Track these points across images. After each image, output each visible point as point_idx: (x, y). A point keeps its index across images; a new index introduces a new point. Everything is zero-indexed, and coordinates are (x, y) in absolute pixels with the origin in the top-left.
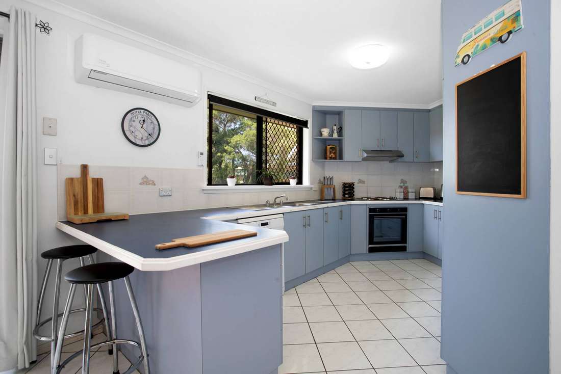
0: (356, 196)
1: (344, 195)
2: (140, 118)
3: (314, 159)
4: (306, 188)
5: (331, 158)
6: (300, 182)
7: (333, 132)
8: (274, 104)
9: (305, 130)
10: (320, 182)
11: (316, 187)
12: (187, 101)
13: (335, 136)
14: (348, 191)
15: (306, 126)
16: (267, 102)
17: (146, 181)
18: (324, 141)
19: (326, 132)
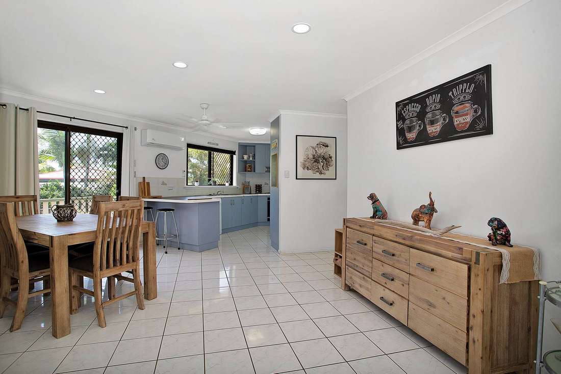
0: (263, 192)
1: (256, 192)
2: (161, 157)
3: (239, 171)
4: (235, 187)
5: (249, 171)
6: (231, 184)
7: (250, 157)
8: (217, 144)
9: (234, 156)
10: (243, 184)
11: (241, 187)
12: (180, 149)
13: (251, 159)
14: (259, 189)
15: (235, 154)
16: (214, 144)
17: (163, 184)
18: (246, 162)
19: (246, 157)
